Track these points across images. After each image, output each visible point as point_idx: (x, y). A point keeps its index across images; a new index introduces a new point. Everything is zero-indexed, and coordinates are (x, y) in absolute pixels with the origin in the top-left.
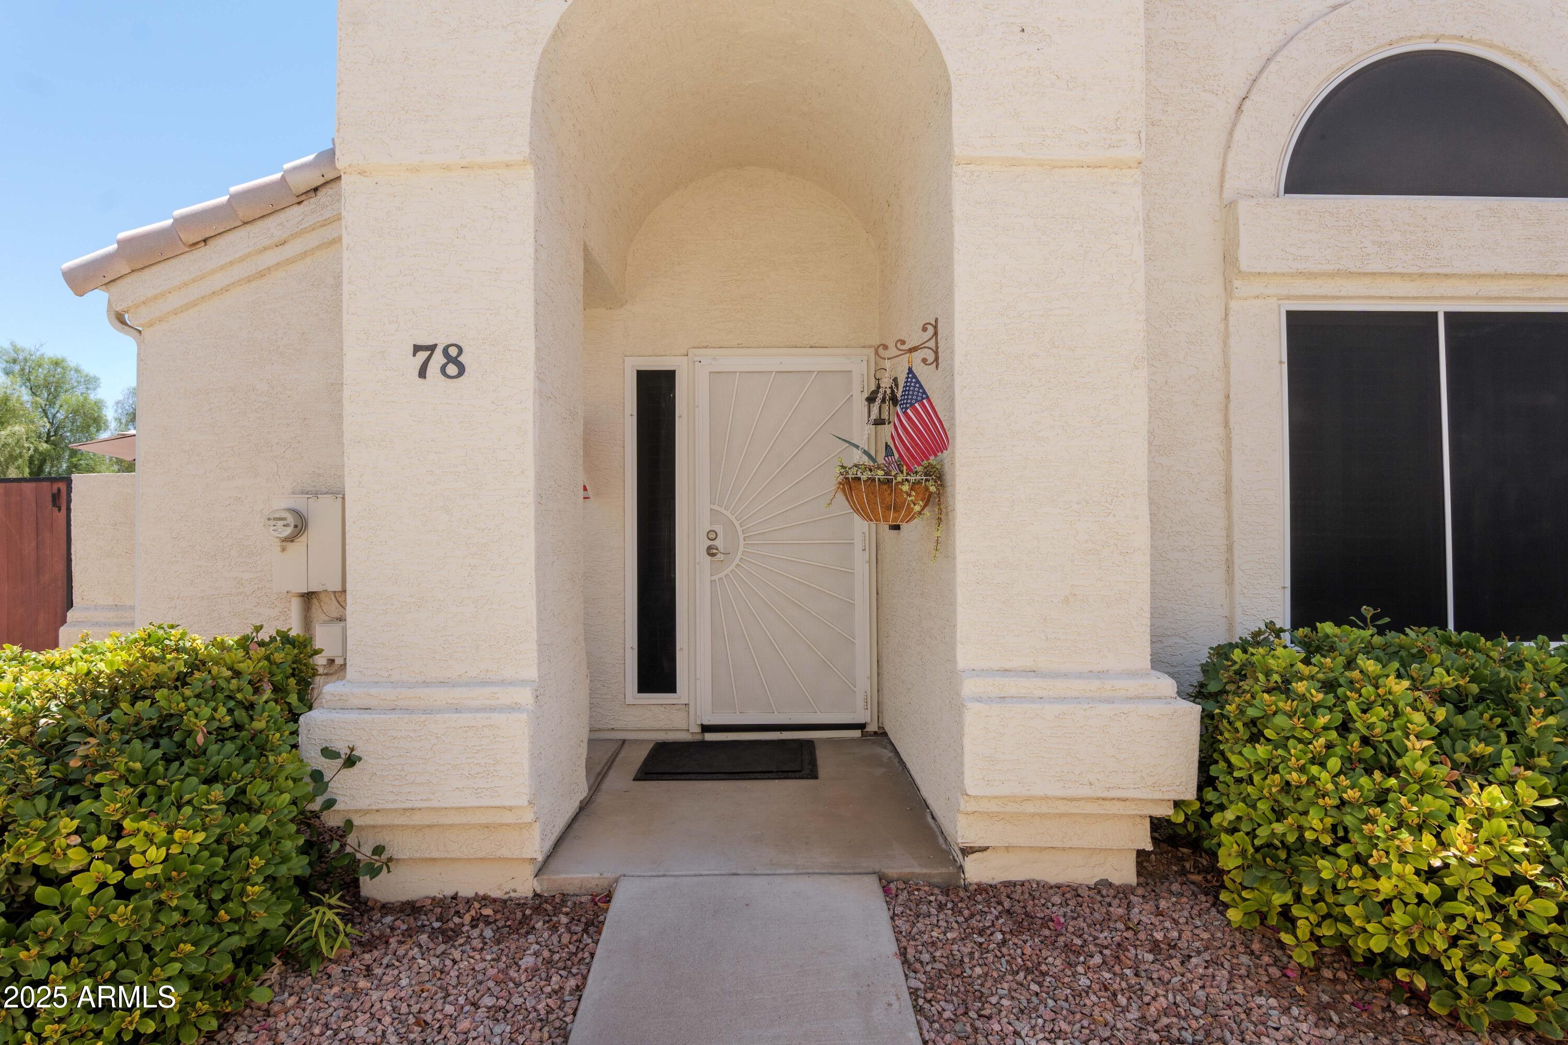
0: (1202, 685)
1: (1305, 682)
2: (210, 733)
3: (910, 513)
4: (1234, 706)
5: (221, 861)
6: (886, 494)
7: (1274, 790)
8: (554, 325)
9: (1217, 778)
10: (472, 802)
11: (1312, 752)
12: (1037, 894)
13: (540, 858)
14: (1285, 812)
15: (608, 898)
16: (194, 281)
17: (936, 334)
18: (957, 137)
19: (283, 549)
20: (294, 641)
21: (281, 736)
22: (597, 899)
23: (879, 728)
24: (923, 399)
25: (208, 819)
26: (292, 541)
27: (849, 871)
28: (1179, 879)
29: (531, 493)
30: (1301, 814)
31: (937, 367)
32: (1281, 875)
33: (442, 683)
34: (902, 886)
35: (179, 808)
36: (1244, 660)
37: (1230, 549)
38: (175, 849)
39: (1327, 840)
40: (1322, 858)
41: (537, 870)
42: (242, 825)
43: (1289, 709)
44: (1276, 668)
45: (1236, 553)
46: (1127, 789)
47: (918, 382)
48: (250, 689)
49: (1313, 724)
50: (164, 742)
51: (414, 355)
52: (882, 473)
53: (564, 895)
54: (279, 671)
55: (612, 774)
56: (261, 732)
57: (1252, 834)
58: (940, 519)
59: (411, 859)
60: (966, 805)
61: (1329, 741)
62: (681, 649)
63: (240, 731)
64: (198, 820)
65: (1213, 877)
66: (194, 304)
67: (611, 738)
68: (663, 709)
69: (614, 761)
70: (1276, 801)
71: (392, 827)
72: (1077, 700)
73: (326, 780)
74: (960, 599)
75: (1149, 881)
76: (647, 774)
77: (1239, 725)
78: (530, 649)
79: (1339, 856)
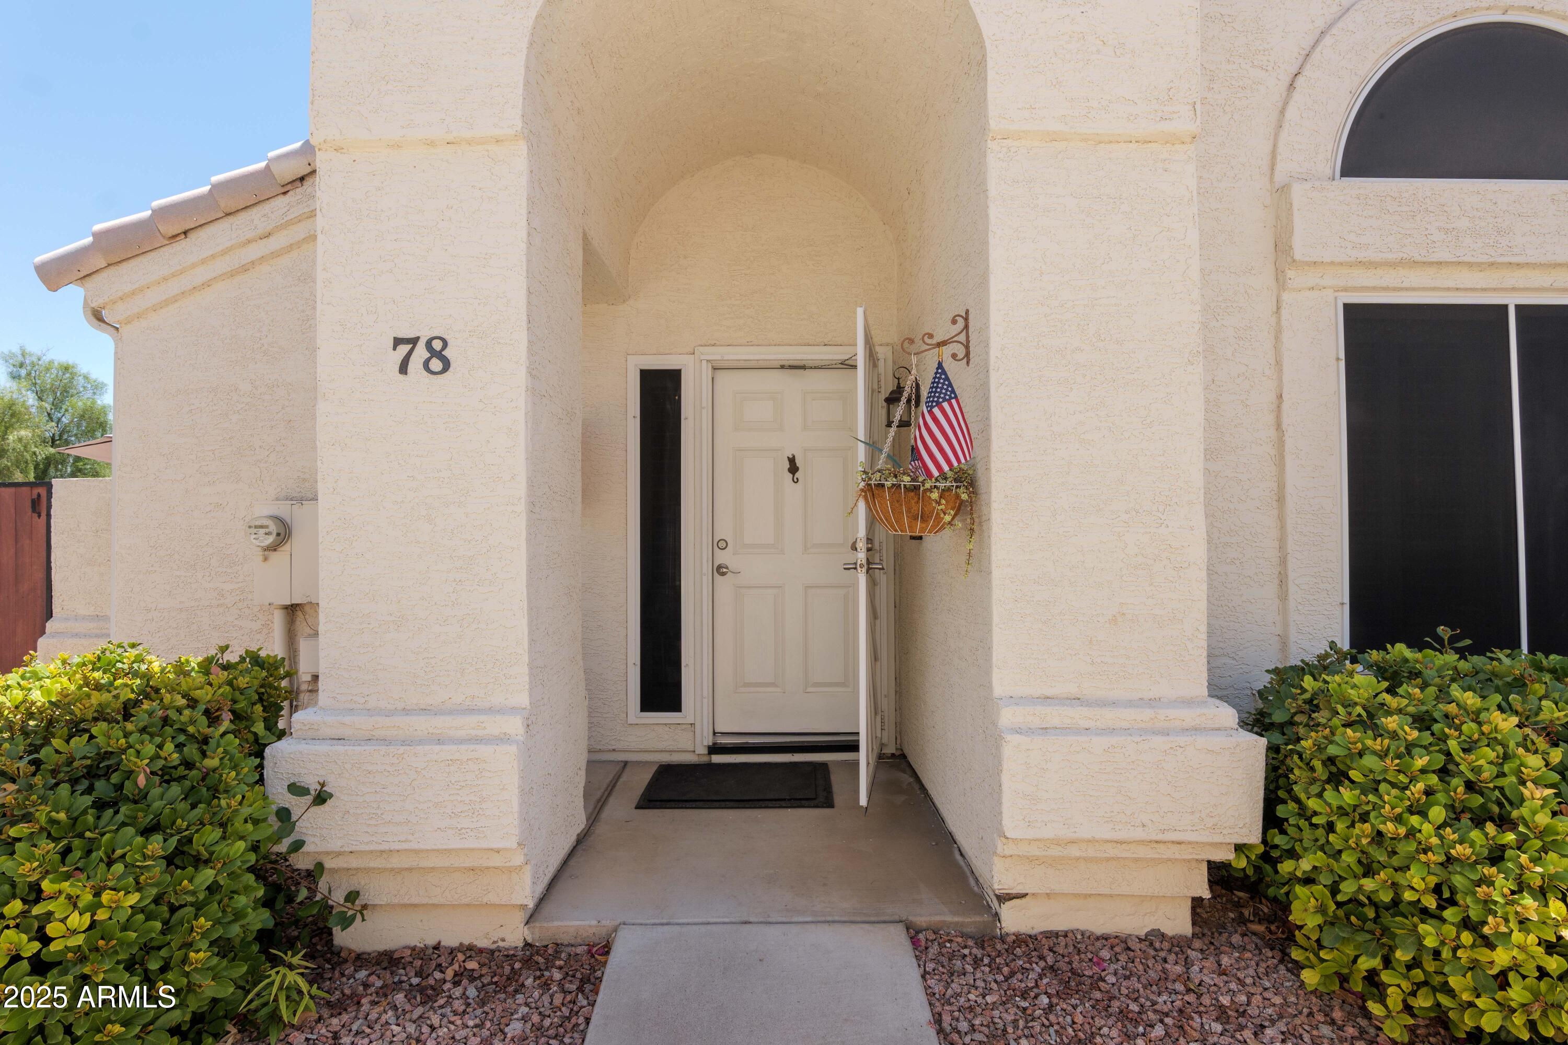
0: (1262, 714)
1: (1395, 717)
2: (152, 773)
3: (939, 523)
4: (1310, 741)
5: (158, 925)
6: (913, 502)
7: (1365, 841)
8: (549, 317)
9: (1287, 820)
10: (455, 844)
11: (1409, 799)
12: (1082, 947)
13: (531, 905)
14: (1375, 865)
15: (606, 949)
16: (173, 275)
17: (966, 327)
18: (993, 110)
19: (266, 559)
20: (264, 663)
21: (237, 775)
22: (595, 949)
23: (897, 749)
24: (951, 398)
25: (143, 877)
26: (275, 550)
27: (873, 919)
28: (1239, 930)
29: (523, 501)
30: (1396, 870)
31: (968, 363)
32: (1369, 937)
33: (424, 711)
34: (932, 937)
35: (110, 864)
36: (1316, 689)
37: (1283, 561)
38: (102, 915)
39: (1430, 902)
40: (1423, 922)
41: (528, 916)
42: (186, 882)
43: (1379, 748)
44: (1357, 700)
45: (1290, 565)
46: (1184, 831)
47: (947, 379)
48: (204, 720)
49: (1410, 766)
50: (100, 785)
51: (395, 349)
52: (909, 479)
53: (557, 945)
54: (243, 697)
55: (612, 800)
56: (214, 770)
57: (1334, 890)
58: (972, 530)
59: (388, 905)
60: (1002, 847)
61: (1429, 786)
62: (687, 665)
63: (190, 769)
64: (131, 879)
65: (1278, 928)
66: (174, 300)
67: (612, 759)
68: (667, 729)
69: (614, 786)
70: (1363, 852)
71: (367, 870)
72: (1127, 731)
73: (294, 818)
74: (996, 619)
75: (1206, 931)
76: (650, 801)
77: (1317, 764)
78: (521, 672)
79: (1444, 921)
